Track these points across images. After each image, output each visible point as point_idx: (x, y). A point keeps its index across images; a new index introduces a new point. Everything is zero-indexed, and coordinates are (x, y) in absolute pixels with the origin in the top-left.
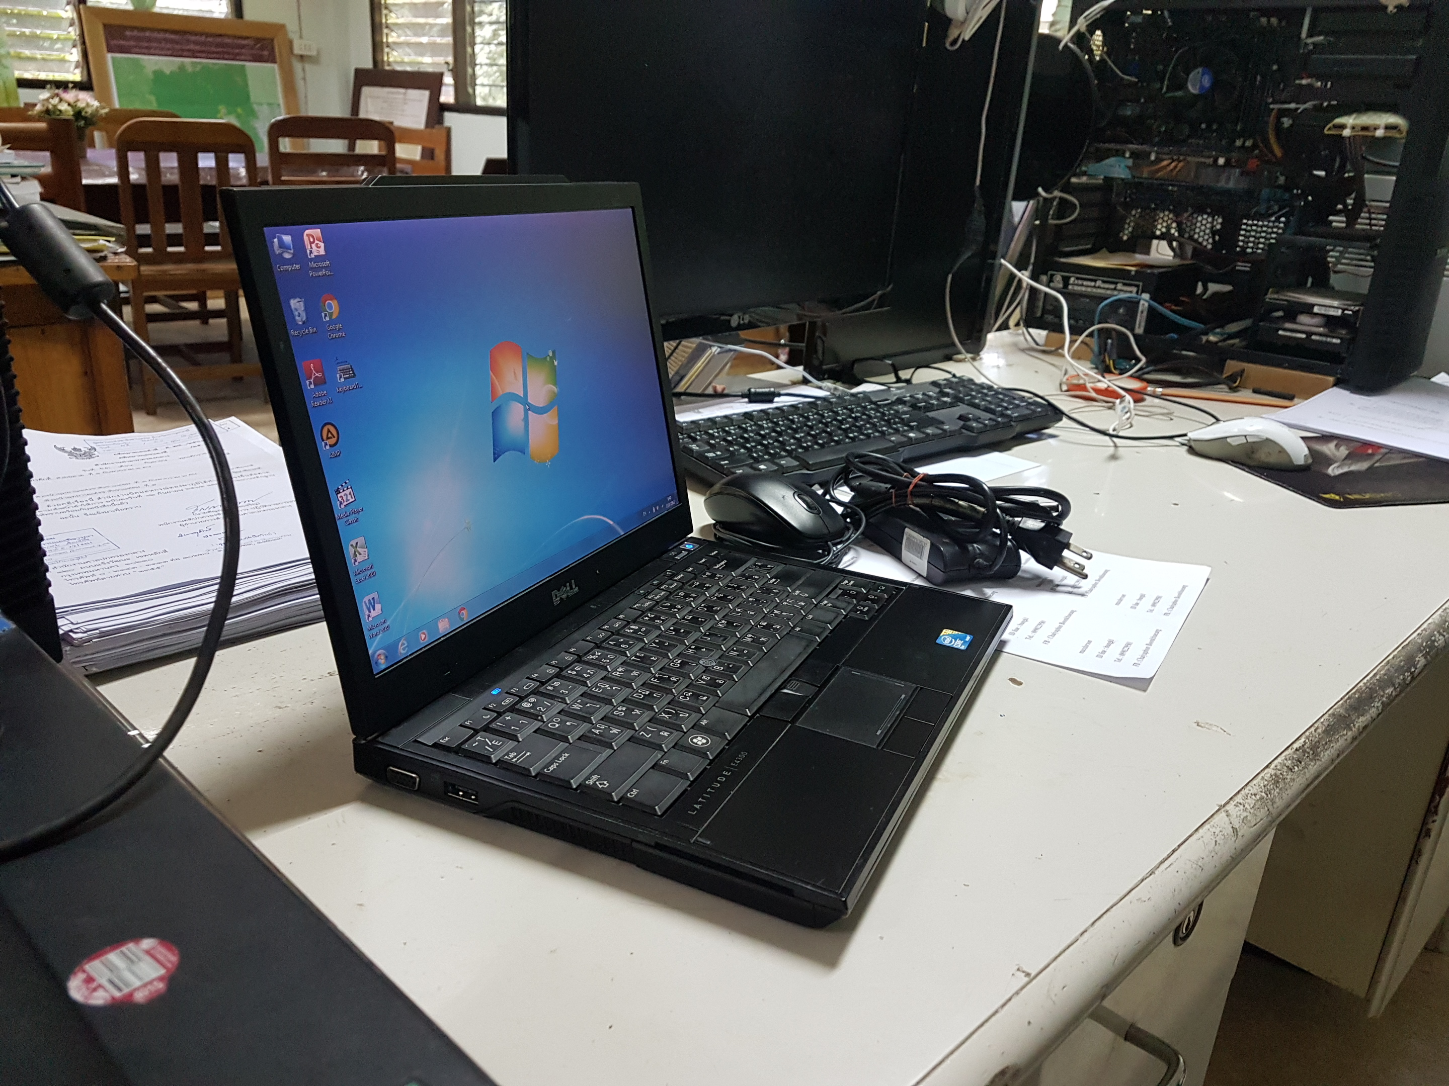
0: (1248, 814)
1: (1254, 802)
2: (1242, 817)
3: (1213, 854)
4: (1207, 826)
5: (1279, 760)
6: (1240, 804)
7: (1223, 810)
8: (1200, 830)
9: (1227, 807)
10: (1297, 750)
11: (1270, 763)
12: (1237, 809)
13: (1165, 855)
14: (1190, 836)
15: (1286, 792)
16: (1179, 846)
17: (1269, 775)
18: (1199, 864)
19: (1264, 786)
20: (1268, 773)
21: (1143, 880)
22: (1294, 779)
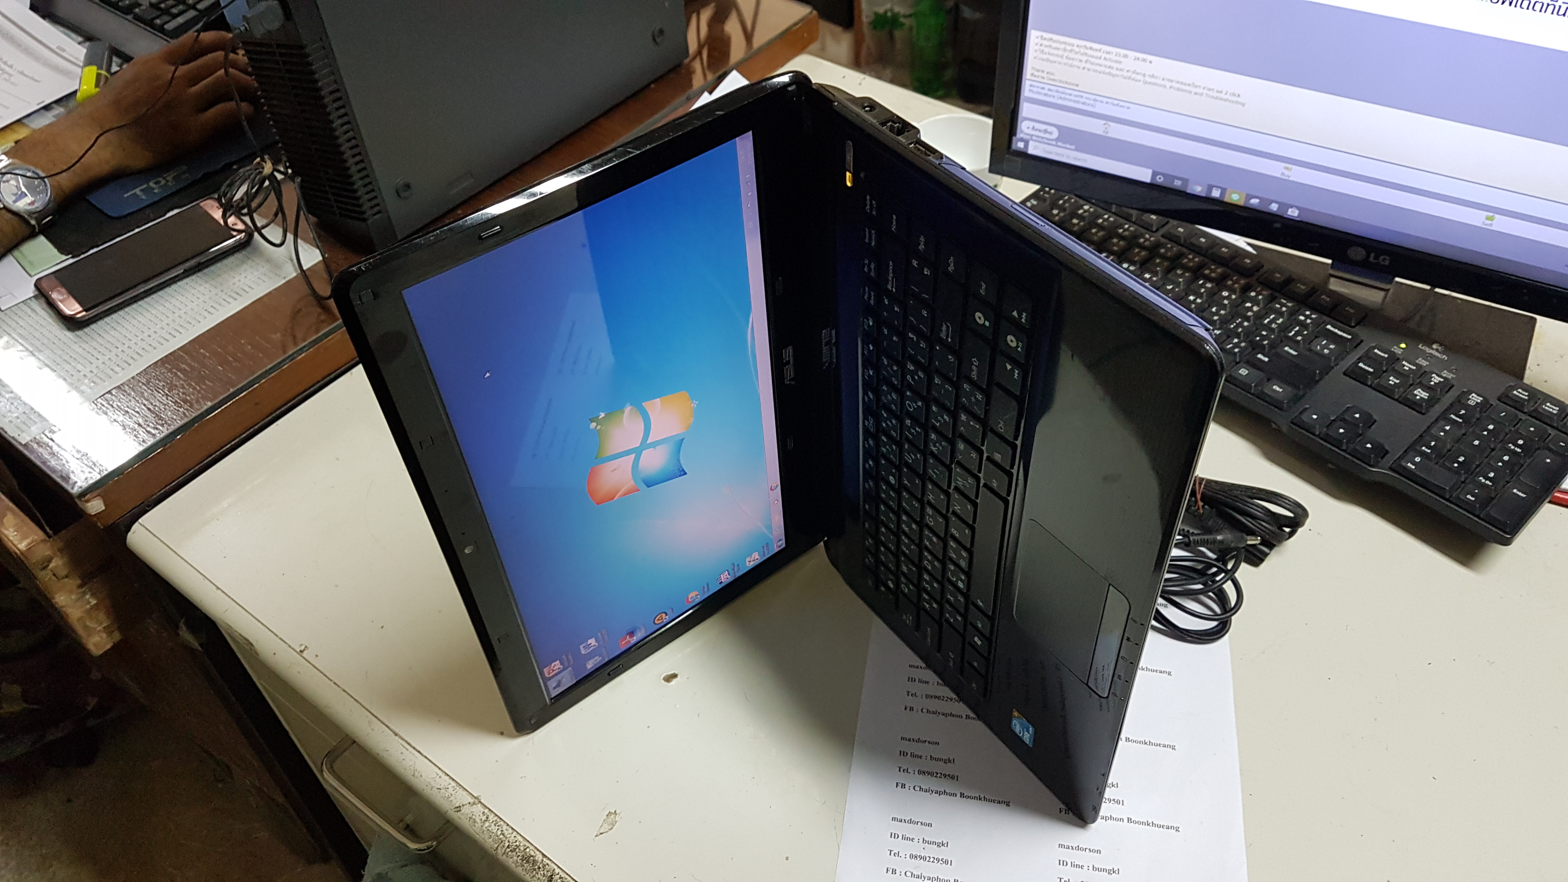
0: (480, 825)
1: (495, 832)
2: (474, 817)
3: (429, 786)
4: (453, 784)
6: (487, 818)
7: (474, 799)
8: (447, 777)
9: (479, 805)
12: (482, 815)
17: (533, 854)
19: (517, 846)
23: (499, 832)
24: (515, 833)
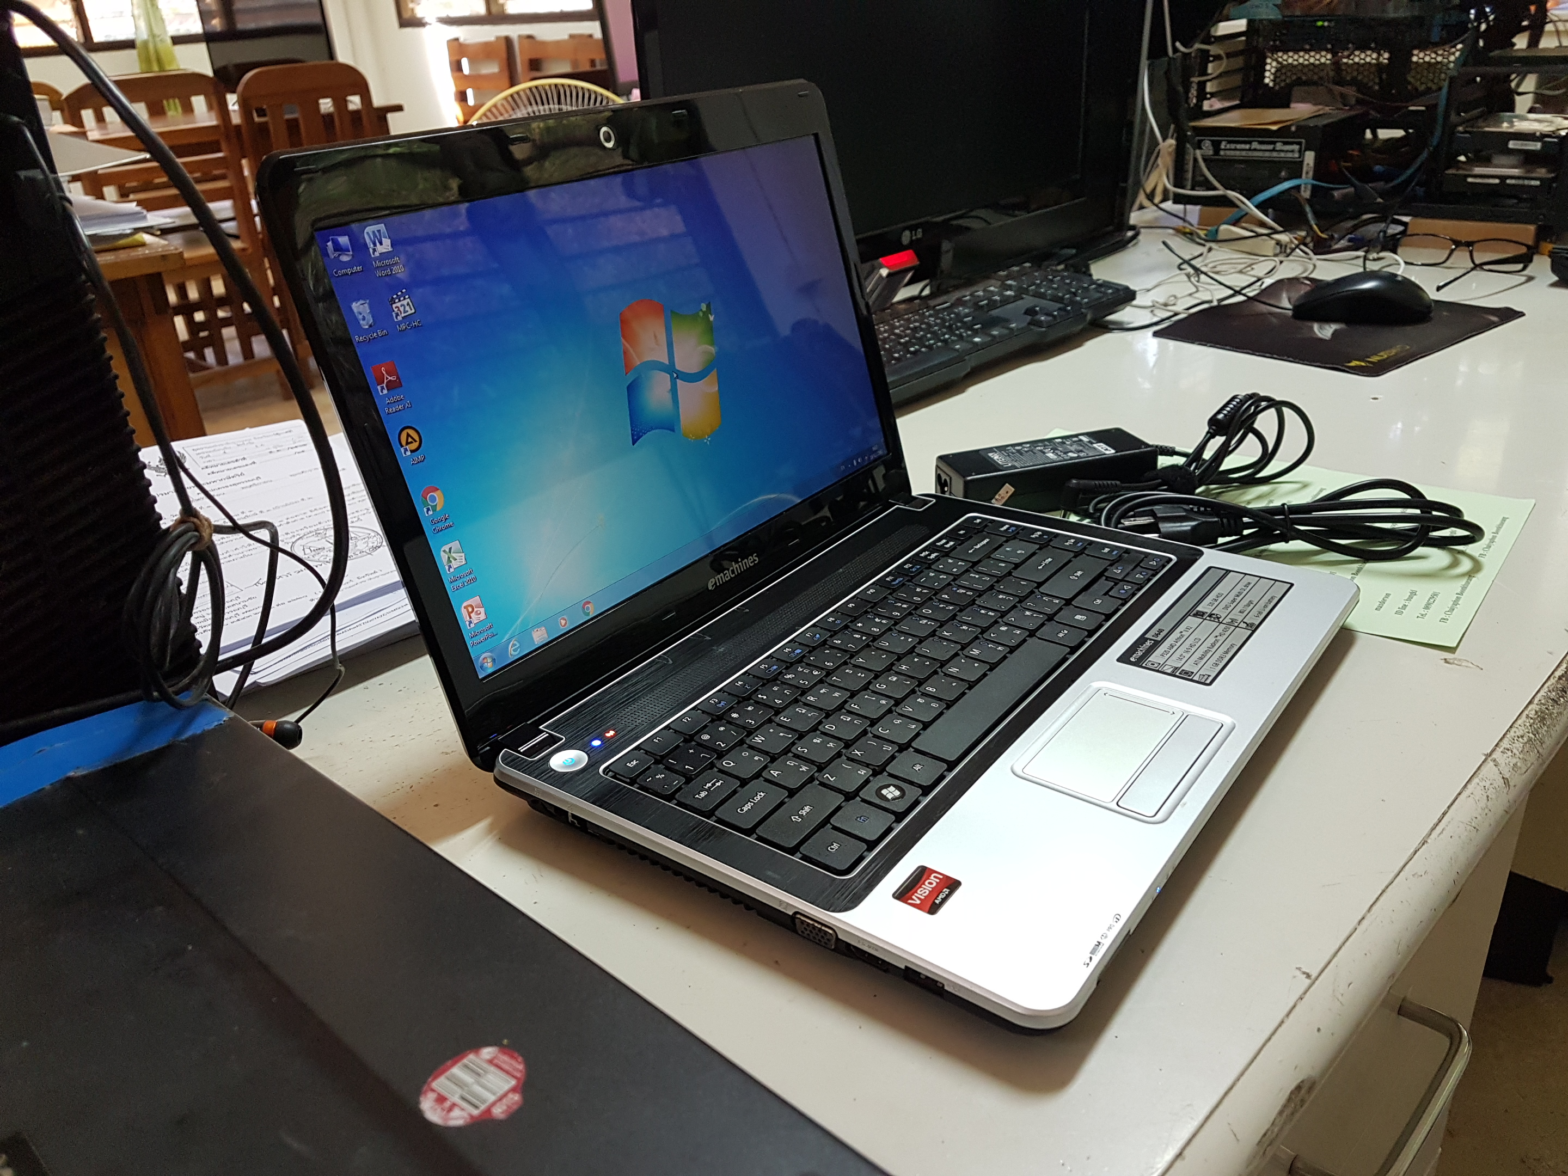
0: (1518, 760)
1: (1522, 745)
2: (1512, 765)
3: (1487, 811)
4: (1475, 780)
5: (1542, 693)
6: (1508, 750)
7: (1490, 759)
8: (1469, 786)
9: (1494, 756)
10: (1560, 678)
11: (1533, 698)
12: (1505, 755)
13: (1436, 821)
14: (1459, 794)
15: (1555, 729)
16: (1449, 807)
17: (1533, 712)
18: (1473, 824)
19: (1531, 726)
20: (1531, 710)
21: (1415, 852)
22: (1561, 713)
23: (1520, 739)
24: (1516, 725)
